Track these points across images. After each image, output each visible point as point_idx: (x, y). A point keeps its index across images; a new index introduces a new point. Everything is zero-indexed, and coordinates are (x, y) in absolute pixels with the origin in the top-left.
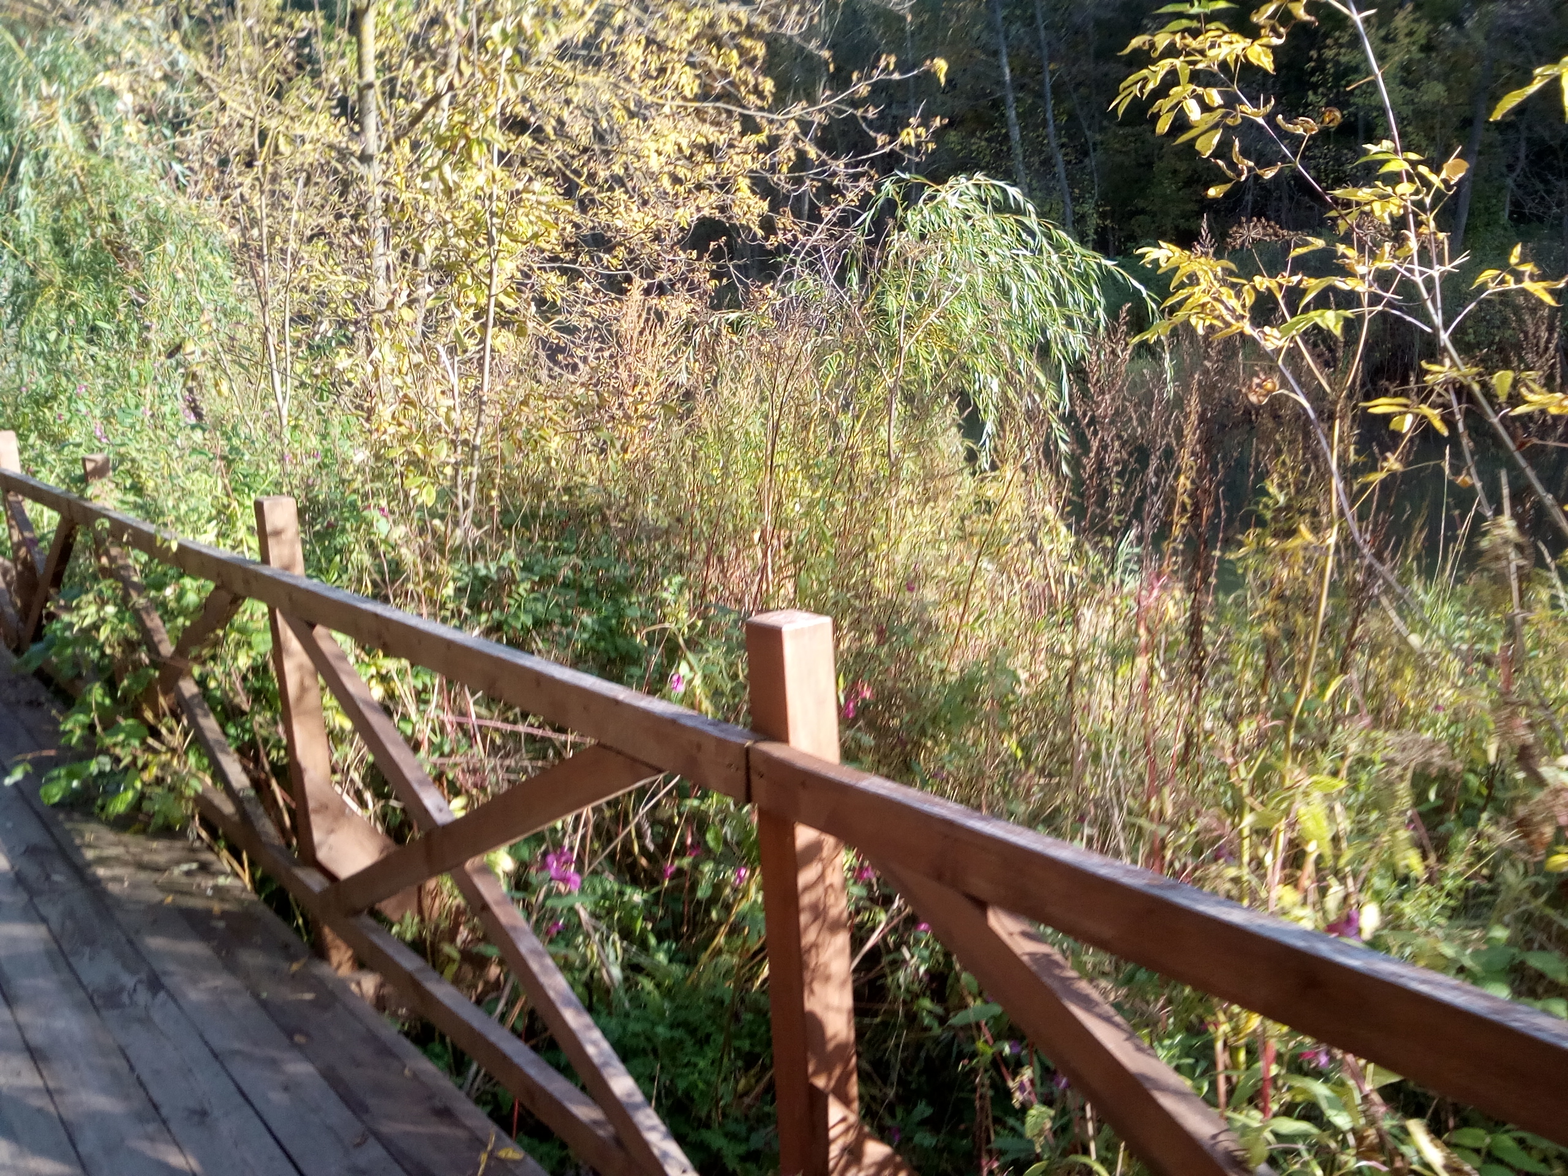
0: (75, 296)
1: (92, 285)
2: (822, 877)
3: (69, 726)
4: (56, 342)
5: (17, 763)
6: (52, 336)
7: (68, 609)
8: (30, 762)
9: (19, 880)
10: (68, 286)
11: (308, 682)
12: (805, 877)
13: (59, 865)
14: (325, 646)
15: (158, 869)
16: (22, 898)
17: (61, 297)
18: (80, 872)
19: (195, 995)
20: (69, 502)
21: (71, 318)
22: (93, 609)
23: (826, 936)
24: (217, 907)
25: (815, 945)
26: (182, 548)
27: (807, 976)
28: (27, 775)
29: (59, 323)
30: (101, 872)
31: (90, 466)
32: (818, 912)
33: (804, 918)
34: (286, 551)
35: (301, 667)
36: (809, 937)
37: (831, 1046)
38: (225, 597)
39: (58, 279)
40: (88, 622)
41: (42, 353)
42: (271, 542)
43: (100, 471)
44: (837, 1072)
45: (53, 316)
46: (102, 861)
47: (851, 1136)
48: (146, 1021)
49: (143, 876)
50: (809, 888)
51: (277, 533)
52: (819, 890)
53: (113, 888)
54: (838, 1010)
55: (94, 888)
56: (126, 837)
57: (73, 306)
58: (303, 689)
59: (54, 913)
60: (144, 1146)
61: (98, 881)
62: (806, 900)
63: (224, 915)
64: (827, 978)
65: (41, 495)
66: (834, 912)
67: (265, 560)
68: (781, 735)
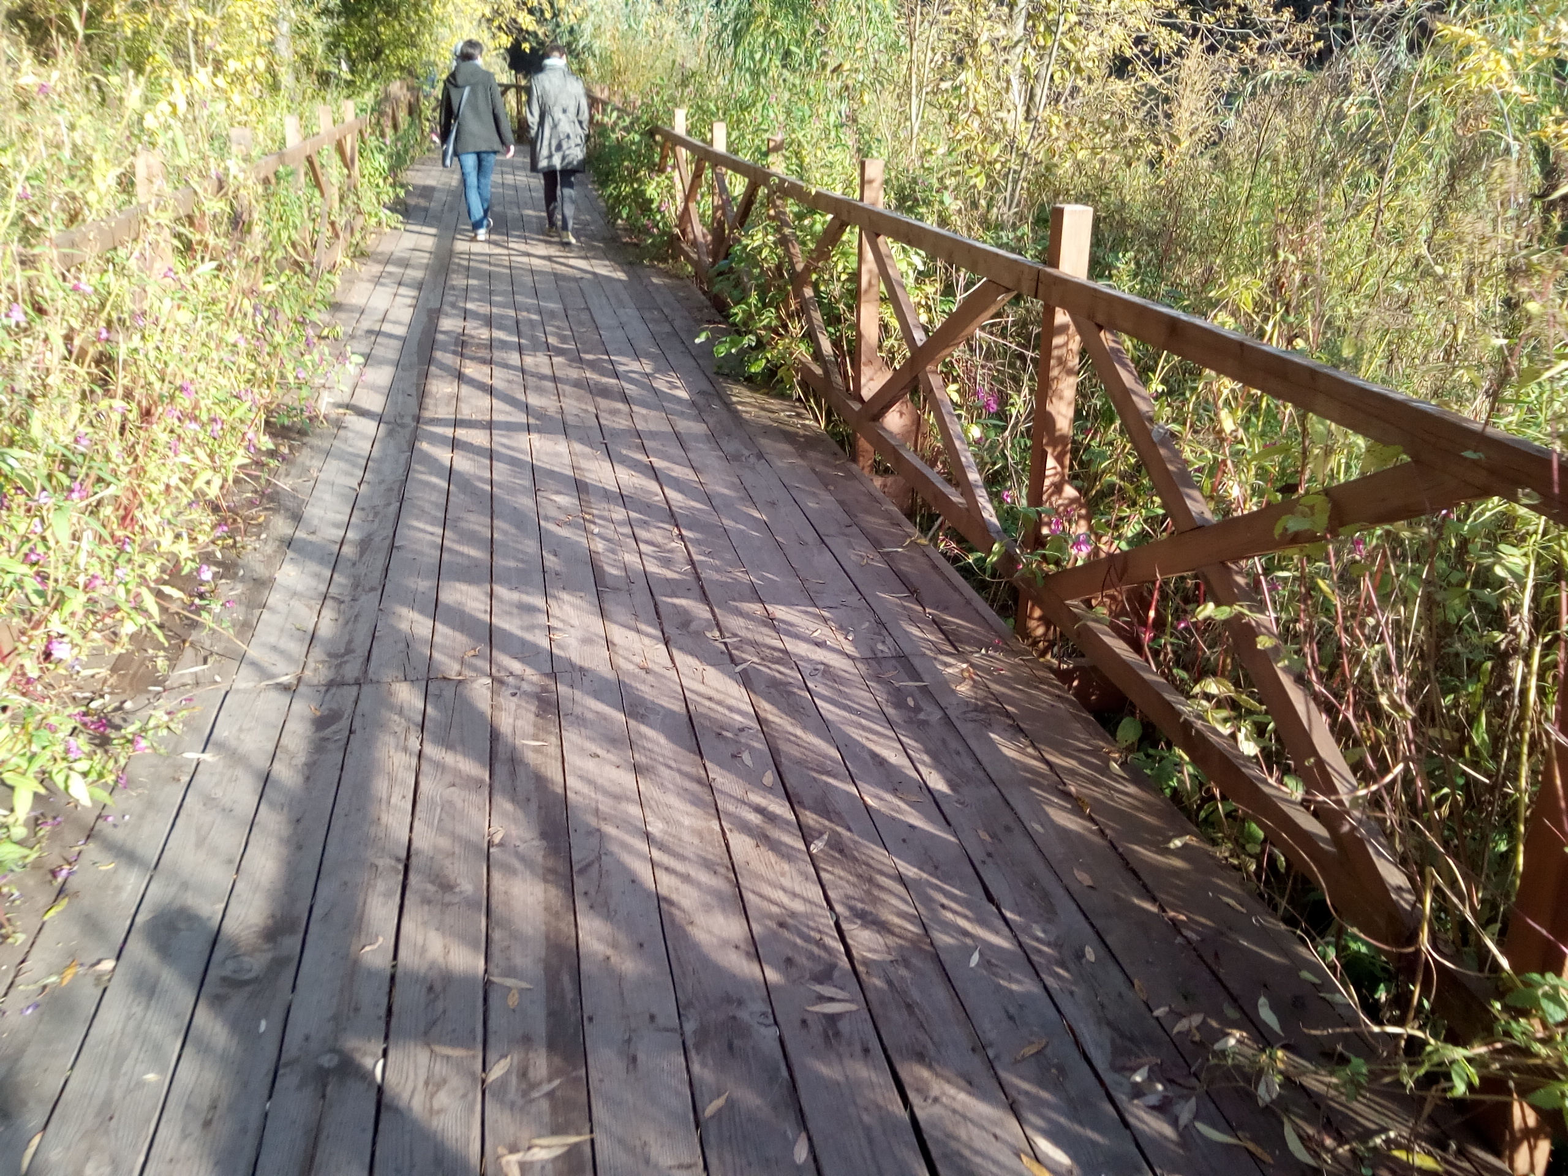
0: (778, 24)
1: (791, 17)
2: (1066, 344)
3: (735, 310)
4: (761, 60)
5: (703, 330)
6: (758, 56)
7: (746, 235)
8: (711, 330)
9: (694, 404)
10: (774, 17)
11: (874, 282)
12: (1057, 341)
13: (717, 401)
14: (883, 249)
15: (773, 412)
16: (695, 412)
17: (768, 25)
18: (728, 406)
19: (779, 463)
20: (755, 170)
21: (773, 42)
22: (760, 235)
23: (1063, 375)
24: (801, 432)
25: (1056, 378)
26: (817, 193)
27: (1050, 393)
28: (708, 338)
29: (764, 46)
30: (739, 407)
31: (772, 144)
32: (1061, 361)
33: (1053, 362)
34: (873, 195)
35: (870, 271)
36: (1054, 373)
37: (1058, 434)
38: (838, 223)
39: (768, 11)
40: (756, 244)
41: (749, 69)
42: (866, 187)
43: (777, 148)
44: (1059, 449)
45: (761, 40)
46: (740, 403)
47: (1057, 478)
48: (752, 468)
49: (763, 413)
50: (1058, 347)
51: (871, 182)
52: (1064, 350)
53: (746, 416)
54: (1065, 416)
55: (735, 415)
56: (757, 395)
57: (775, 32)
58: (870, 284)
59: (711, 421)
60: (744, 509)
61: (737, 411)
62: (1055, 353)
63: (804, 436)
64: (1061, 398)
65: (738, 167)
66: (1070, 364)
67: (862, 199)
68: (1055, 264)
